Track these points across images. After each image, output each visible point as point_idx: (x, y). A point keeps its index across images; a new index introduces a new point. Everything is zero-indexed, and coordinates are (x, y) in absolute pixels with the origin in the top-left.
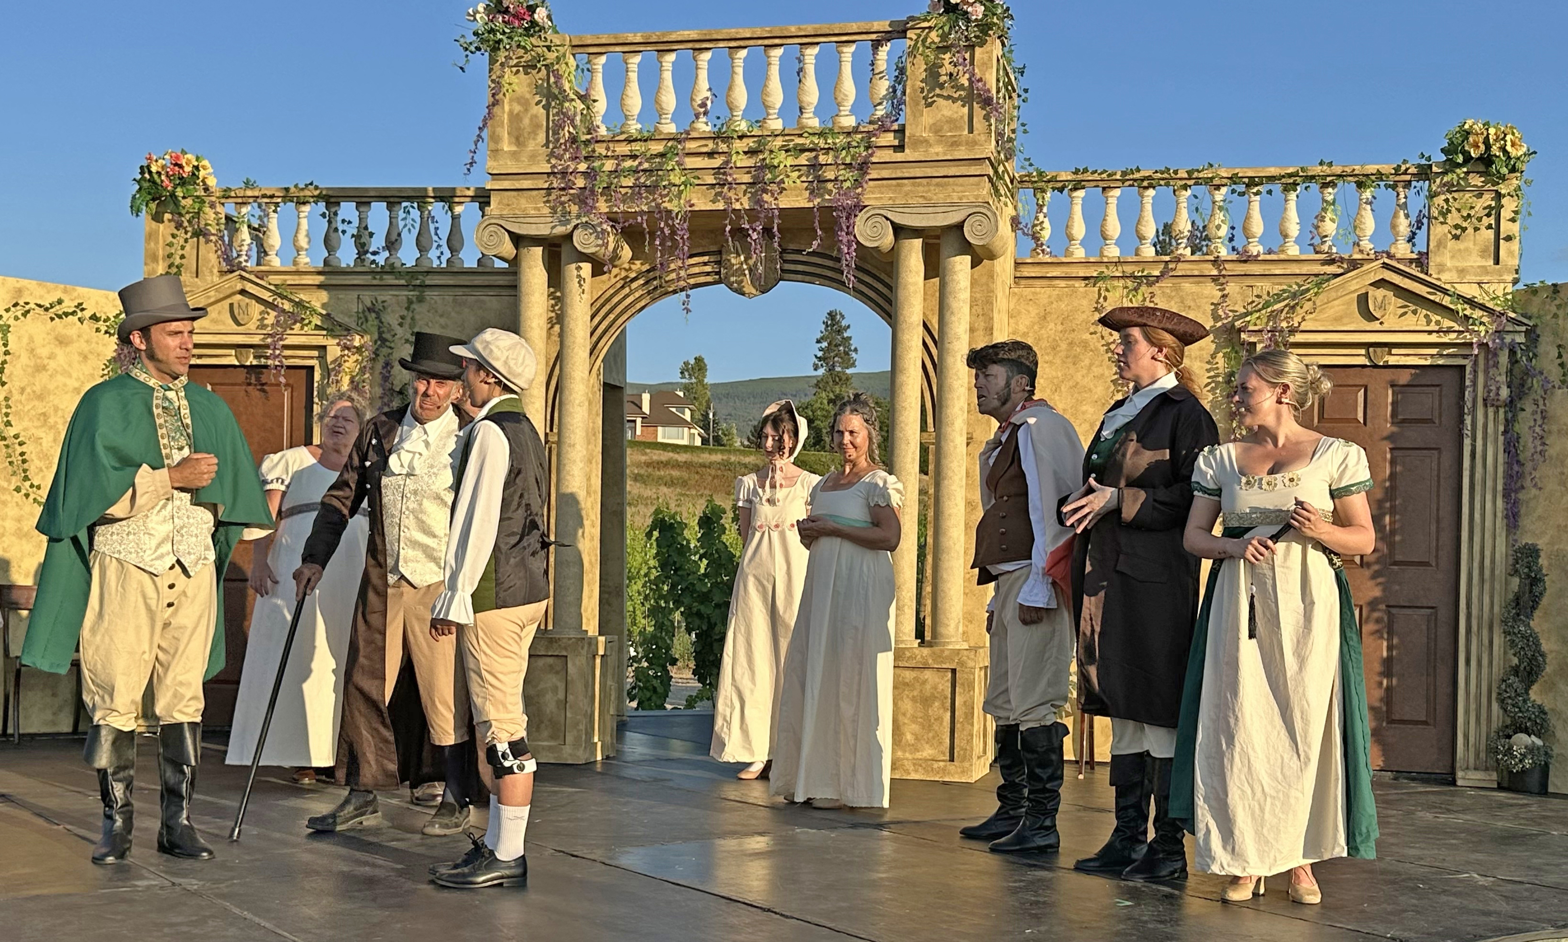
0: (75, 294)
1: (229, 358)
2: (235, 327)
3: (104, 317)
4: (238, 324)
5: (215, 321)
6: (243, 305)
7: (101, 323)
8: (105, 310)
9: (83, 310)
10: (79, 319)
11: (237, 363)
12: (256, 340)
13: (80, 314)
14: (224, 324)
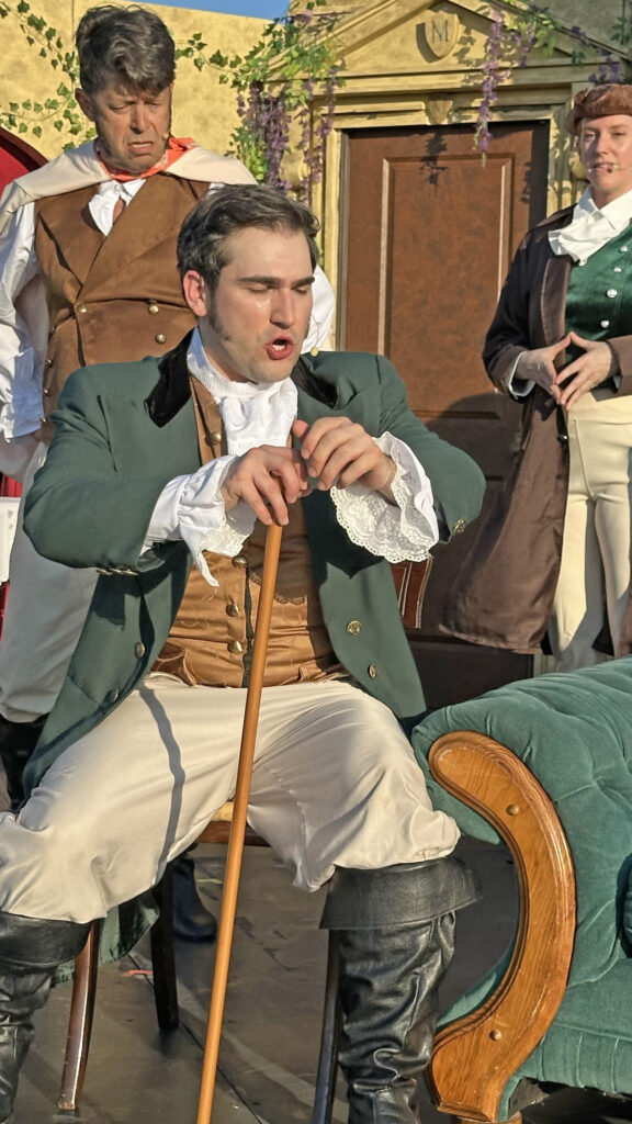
0: (191, 21)
1: (416, 115)
2: (426, 63)
3: (232, 58)
4: (430, 55)
5: (395, 55)
6: (440, 23)
7: (227, 67)
8: (235, 45)
9: (201, 46)
10: (196, 62)
11: (428, 123)
12: (457, 82)
13: (197, 54)
14: (410, 59)
